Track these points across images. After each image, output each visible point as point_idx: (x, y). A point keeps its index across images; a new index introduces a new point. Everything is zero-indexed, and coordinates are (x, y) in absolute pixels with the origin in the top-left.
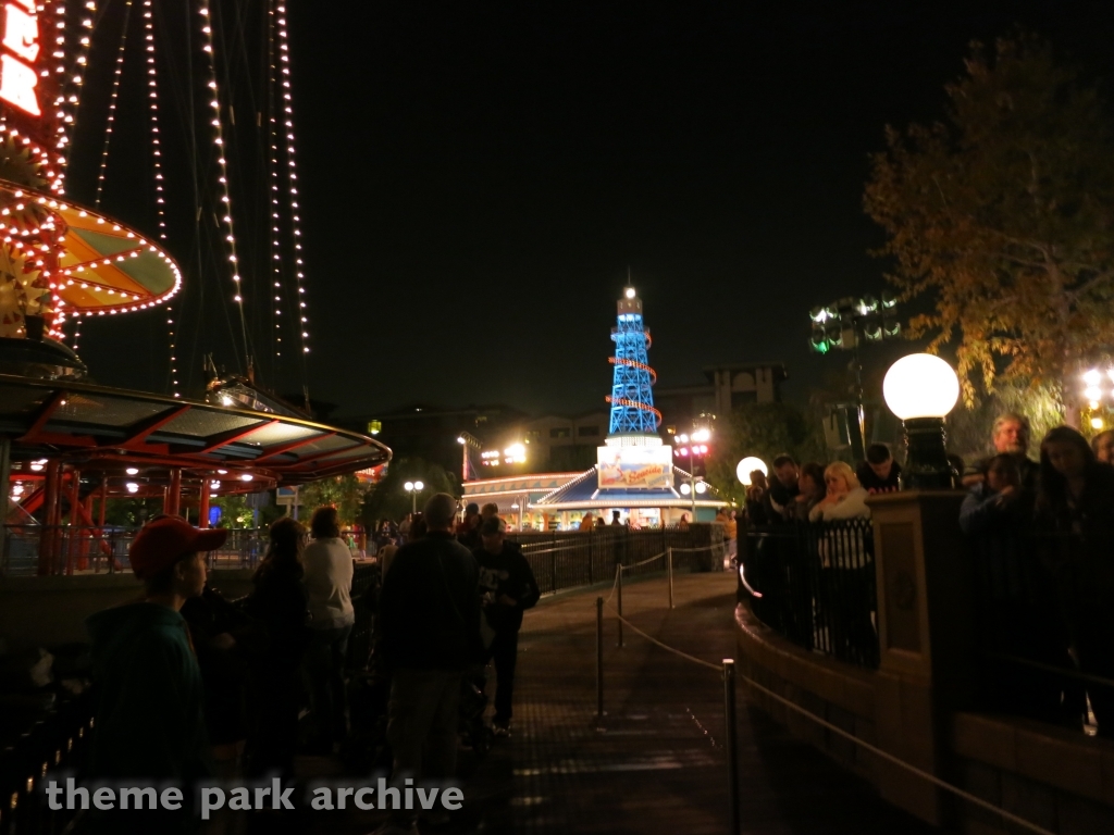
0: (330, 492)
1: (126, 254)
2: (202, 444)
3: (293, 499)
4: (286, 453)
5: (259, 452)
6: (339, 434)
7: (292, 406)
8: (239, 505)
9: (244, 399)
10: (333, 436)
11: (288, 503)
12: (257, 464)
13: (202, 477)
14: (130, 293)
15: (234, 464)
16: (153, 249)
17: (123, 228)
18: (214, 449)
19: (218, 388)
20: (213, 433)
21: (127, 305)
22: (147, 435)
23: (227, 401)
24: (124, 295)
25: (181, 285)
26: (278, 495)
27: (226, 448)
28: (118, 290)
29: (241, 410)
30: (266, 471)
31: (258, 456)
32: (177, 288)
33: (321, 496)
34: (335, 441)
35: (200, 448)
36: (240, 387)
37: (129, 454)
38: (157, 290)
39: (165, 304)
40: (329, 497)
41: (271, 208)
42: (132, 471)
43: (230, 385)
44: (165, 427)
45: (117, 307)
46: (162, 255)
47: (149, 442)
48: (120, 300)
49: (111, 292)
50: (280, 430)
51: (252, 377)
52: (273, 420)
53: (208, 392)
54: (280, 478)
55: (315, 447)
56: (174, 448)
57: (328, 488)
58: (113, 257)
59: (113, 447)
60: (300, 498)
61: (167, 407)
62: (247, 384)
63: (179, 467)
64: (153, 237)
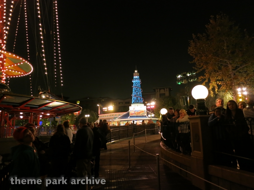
0: (68, 117)
1: (20, 63)
2: (38, 107)
3: (59, 119)
4: (57, 109)
5: (51, 108)
6: (70, 104)
7: (59, 98)
8: (46, 121)
9: (48, 96)
10: (68, 105)
11: (58, 120)
12: (51, 111)
13: (38, 114)
14: (21, 72)
15: (45, 111)
16: (26, 62)
17: (19, 57)
18: (41, 108)
19: (41, 94)
20: (40, 104)
21: (20, 75)
22: (25, 105)
23: (44, 97)
24: (19, 73)
25: (33, 70)
26: (56, 118)
27: (43, 108)
28: (18, 71)
29: (47, 99)
30: (53, 113)
31: (51, 109)
32: (32, 71)
33: (66, 118)
34: (69, 106)
35: (37, 108)
36: (47, 94)
37: (21, 109)
38: (27, 71)
39: (29, 75)
40: (68, 119)
42: (21, 113)
43: (44, 93)
44: (29, 103)
45: (18, 75)
46: (28, 63)
47: (25, 106)
48: (18, 74)
49: (16, 72)
50: (56, 103)
51: (49, 91)
52: (54, 101)
53: (39, 95)
54: (56, 114)
55: (64, 107)
56: (31, 108)
57: (67, 117)
58: (17, 64)
59: (17, 108)
60: (61, 119)
61: (29, 98)
62: (48, 93)
63: (32, 112)
64: (26, 59)
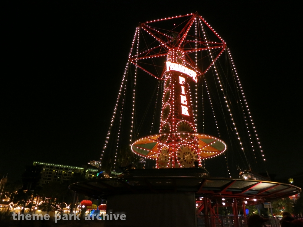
0: (281, 203)
1: (212, 142)
2: (241, 191)
3: (270, 206)
4: (266, 192)
5: (258, 192)
6: (281, 185)
7: (264, 177)
8: (253, 208)
9: (250, 176)
10: (280, 185)
11: (268, 207)
12: (258, 196)
13: (242, 200)
14: (215, 152)
15: (251, 196)
16: (218, 140)
17: (211, 136)
18: (244, 192)
19: (242, 174)
20: (243, 187)
21: (215, 155)
22: (226, 189)
23: (245, 178)
24: (213, 153)
25: (226, 148)
26: (264, 205)
27: (247, 191)
28: (212, 152)
29: (250, 180)
30: (261, 198)
31: (258, 193)
32: (226, 149)
33: (278, 205)
34: (280, 187)
35: (241, 192)
36: (248, 173)
37: (222, 195)
38: (221, 150)
39: (223, 153)
40: (281, 205)
41: (245, 123)
42: (223, 199)
43: (245, 173)
44: (230, 187)
45: (212, 156)
46: (221, 141)
47: (227, 191)
48: (212, 154)
49: (210, 152)
50: (263, 185)
51: (251, 170)
52: (260, 182)
53: (240, 176)
54: (265, 200)
55: (274, 189)
56: (234, 192)
58: (210, 144)
59: (218, 193)
60: (272, 205)
61: (230, 181)
62: (250, 172)
63: (235, 198)
64: (218, 137)
